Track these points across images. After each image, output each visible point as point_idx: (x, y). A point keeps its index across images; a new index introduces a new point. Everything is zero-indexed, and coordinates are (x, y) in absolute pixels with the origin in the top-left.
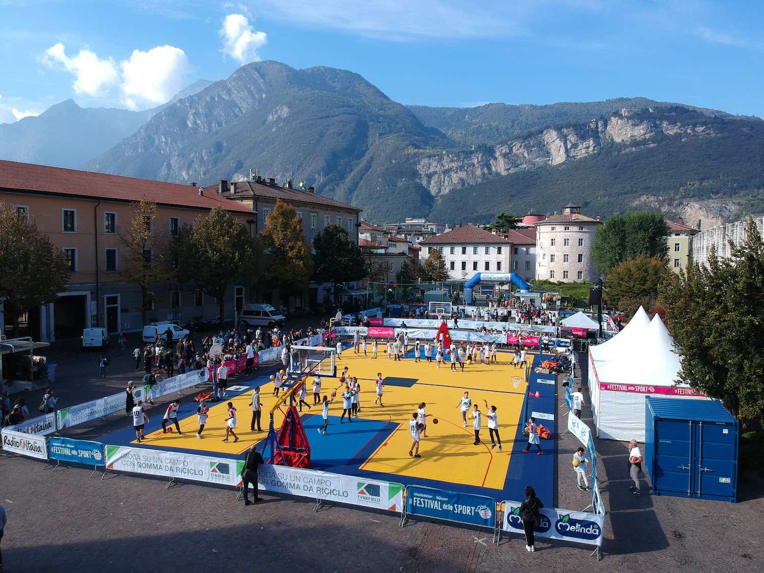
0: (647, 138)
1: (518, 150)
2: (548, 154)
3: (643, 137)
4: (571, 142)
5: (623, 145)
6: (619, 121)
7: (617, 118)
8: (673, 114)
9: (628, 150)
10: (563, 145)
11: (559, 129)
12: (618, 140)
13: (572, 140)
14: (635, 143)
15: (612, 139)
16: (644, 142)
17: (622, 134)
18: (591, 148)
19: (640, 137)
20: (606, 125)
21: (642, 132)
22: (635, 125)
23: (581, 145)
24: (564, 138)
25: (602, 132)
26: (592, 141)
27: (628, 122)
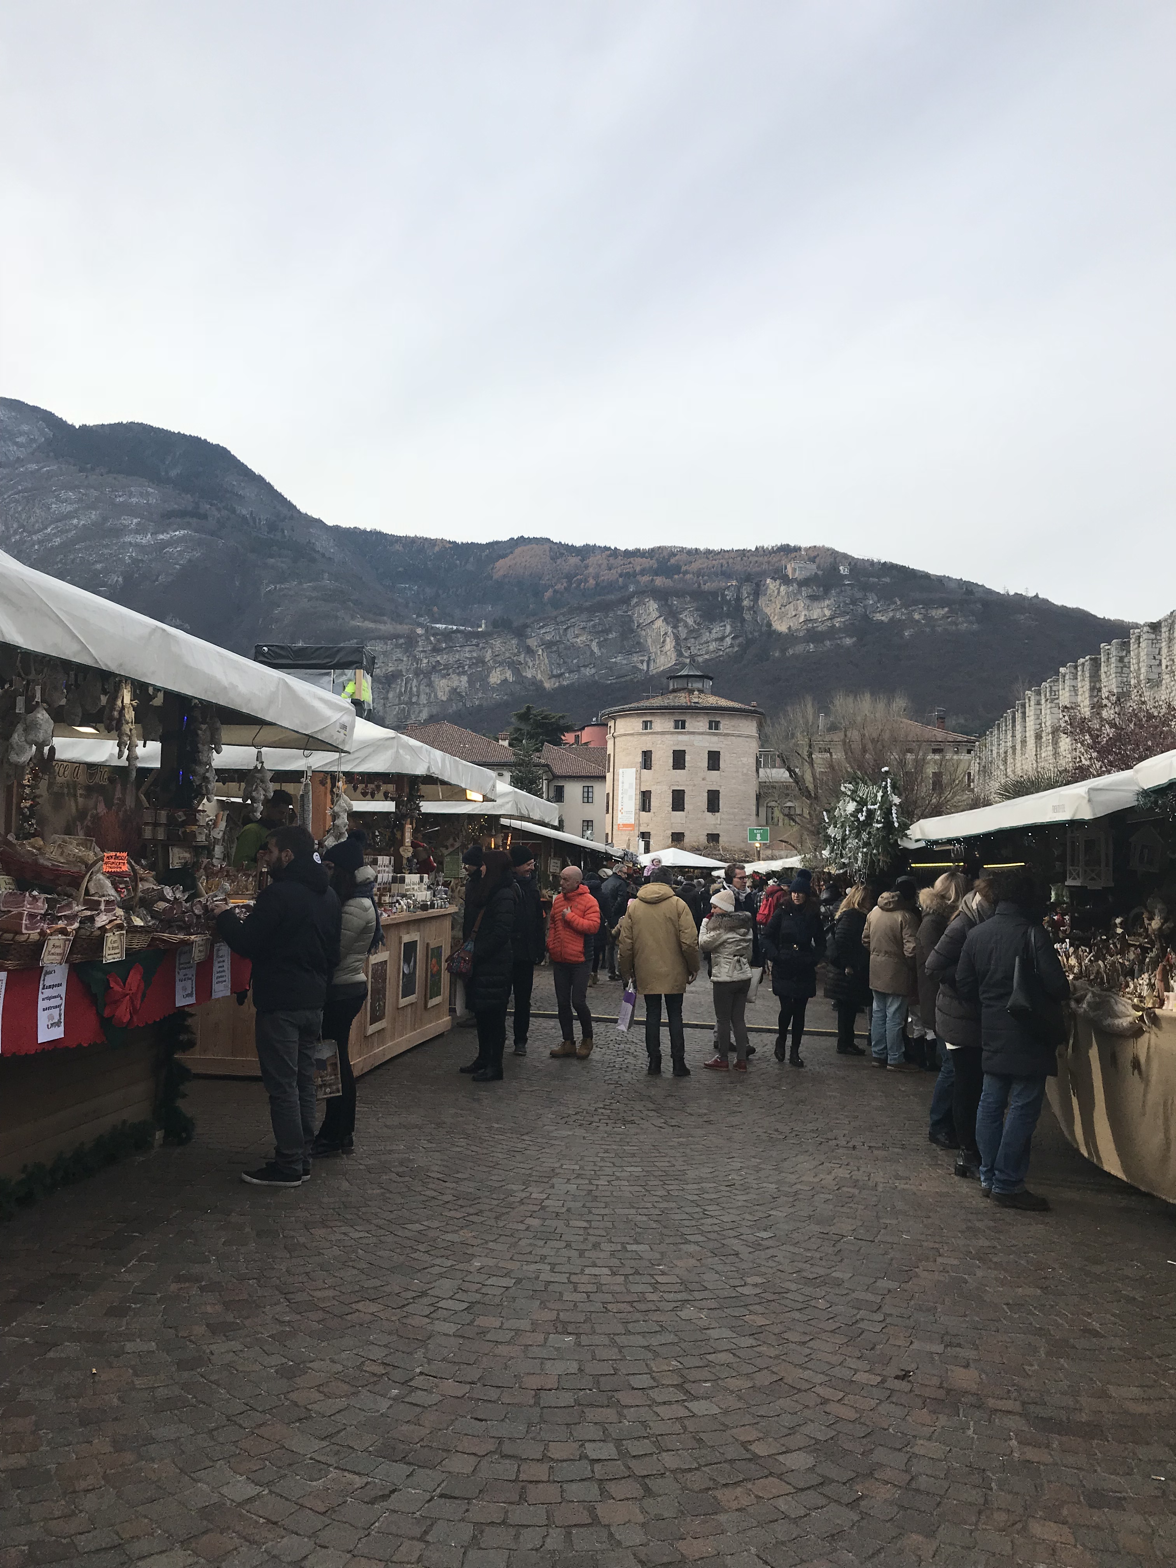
0: (837, 625)
1: (577, 636)
2: (640, 647)
3: (829, 624)
4: (686, 625)
5: (790, 638)
6: (782, 588)
7: (778, 582)
8: (887, 580)
9: (799, 649)
10: (670, 630)
11: (662, 596)
12: (781, 627)
13: (690, 621)
14: (813, 635)
15: (769, 625)
16: (832, 632)
17: (789, 616)
18: (728, 641)
19: (823, 622)
20: (757, 593)
21: (828, 613)
22: (813, 598)
23: (708, 634)
24: (672, 617)
25: (750, 608)
26: (728, 628)
27: (800, 592)
